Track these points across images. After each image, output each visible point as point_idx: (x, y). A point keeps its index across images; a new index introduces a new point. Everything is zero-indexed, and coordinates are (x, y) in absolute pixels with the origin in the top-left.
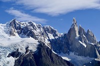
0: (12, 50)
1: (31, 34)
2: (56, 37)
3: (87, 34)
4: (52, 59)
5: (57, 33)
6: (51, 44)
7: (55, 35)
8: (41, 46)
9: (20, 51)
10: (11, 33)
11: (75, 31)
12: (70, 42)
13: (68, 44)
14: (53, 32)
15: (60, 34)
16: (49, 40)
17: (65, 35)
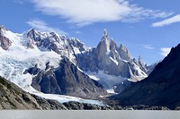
0: (30, 65)
1: (53, 47)
2: (83, 52)
3: (119, 50)
4: (77, 78)
5: (84, 47)
6: (76, 59)
7: (81, 49)
8: (64, 62)
9: (38, 67)
10: (29, 45)
11: (106, 45)
12: (99, 58)
13: (96, 60)
14: (80, 46)
15: (88, 48)
16: (74, 55)
17: (94, 49)
